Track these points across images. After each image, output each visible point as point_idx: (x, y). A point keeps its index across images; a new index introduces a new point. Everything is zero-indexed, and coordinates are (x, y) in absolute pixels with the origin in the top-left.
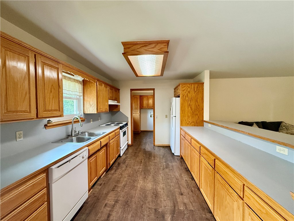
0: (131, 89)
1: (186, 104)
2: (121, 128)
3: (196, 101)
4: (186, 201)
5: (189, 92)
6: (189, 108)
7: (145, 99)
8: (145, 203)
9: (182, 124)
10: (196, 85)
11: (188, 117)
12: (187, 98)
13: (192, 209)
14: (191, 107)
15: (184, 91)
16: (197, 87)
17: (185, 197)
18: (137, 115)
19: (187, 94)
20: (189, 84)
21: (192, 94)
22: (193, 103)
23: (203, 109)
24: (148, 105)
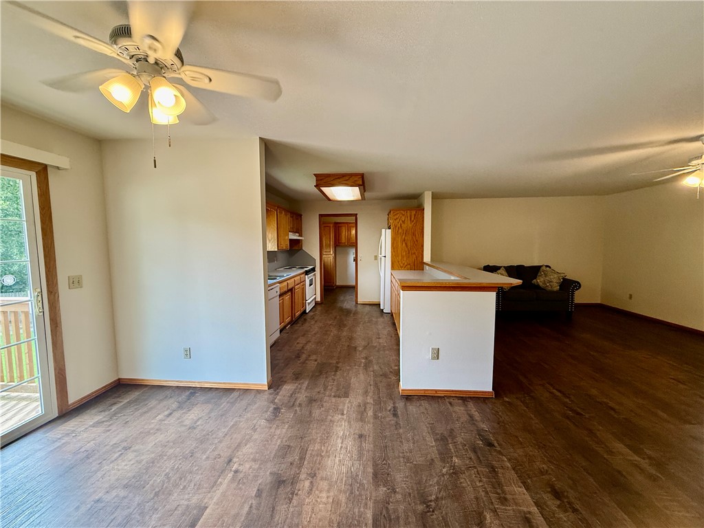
0: (320, 215)
1: (399, 239)
2: (307, 273)
3: (414, 234)
5: (403, 222)
6: (404, 245)
7: (344, 228)
9: (393, 268)
10: (414, 212)
11: (403, 257)
12: (400, 231)
14: (406, 244)
15: (396, 220)
16: (415, 215)
18: (329, 257)
19: (401, 225)
20: (404, 211)
21: (408, 225)
22: (409, 238)
23: (423, 246)
24: (349, 239)
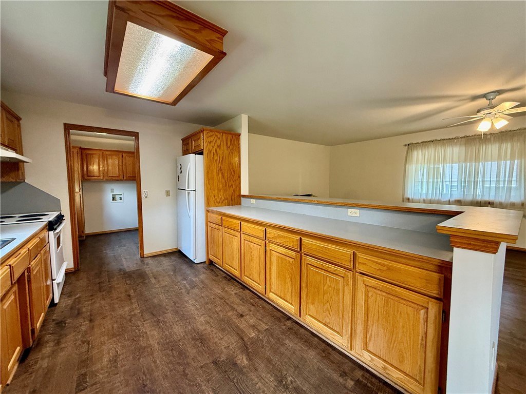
0: (67, 124)
1: (215, 168)
2: (51, 226)
3: (230, 163)
4: (252, 322)
5: (219, 147)
8: (188, 364)
9: (208, 203)
10: (230, 137)
11: (219, 190)
12: (216, 158)
13: (267, 328)
14: (222, 174)
15: (210, 142)
16: (231, 140)
17: (248, 317)
19: (216, 151)
20: (220, 133)
21: (224, 151)
22: (225, 167)
23: (239, 177)
